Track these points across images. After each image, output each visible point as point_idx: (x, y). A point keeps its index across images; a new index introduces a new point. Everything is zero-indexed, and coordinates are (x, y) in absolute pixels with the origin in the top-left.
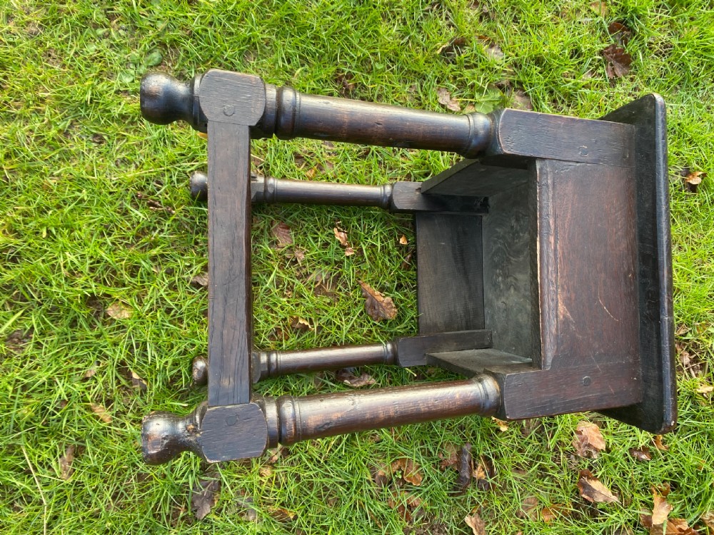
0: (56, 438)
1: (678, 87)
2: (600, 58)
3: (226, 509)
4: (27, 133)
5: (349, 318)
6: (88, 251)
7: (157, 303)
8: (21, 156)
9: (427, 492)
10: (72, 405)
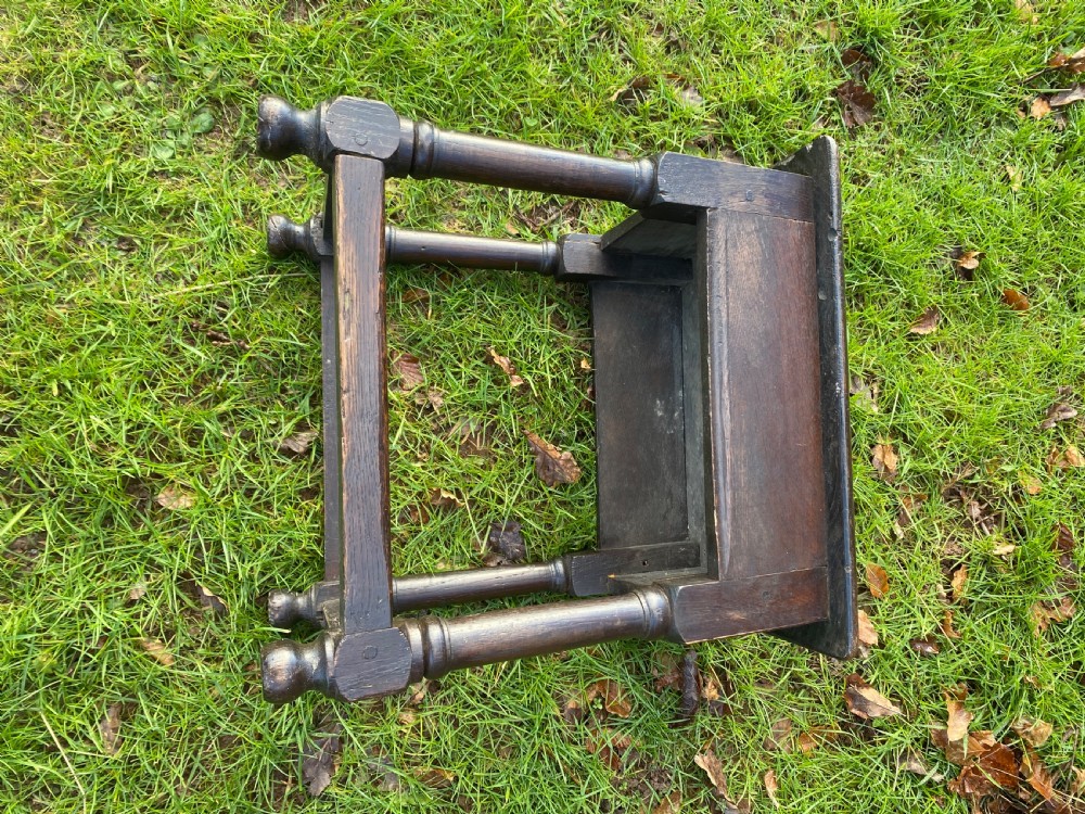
0: (91, 695)
1: (939, 136)
2: (833, 99)
3: (354, 777)
4: (17, 242)
5: (513, 486)
6: (122, 413)
7: (232, 481)
8: (11, 276)
9: (639, 726)
10: (114, 643)
